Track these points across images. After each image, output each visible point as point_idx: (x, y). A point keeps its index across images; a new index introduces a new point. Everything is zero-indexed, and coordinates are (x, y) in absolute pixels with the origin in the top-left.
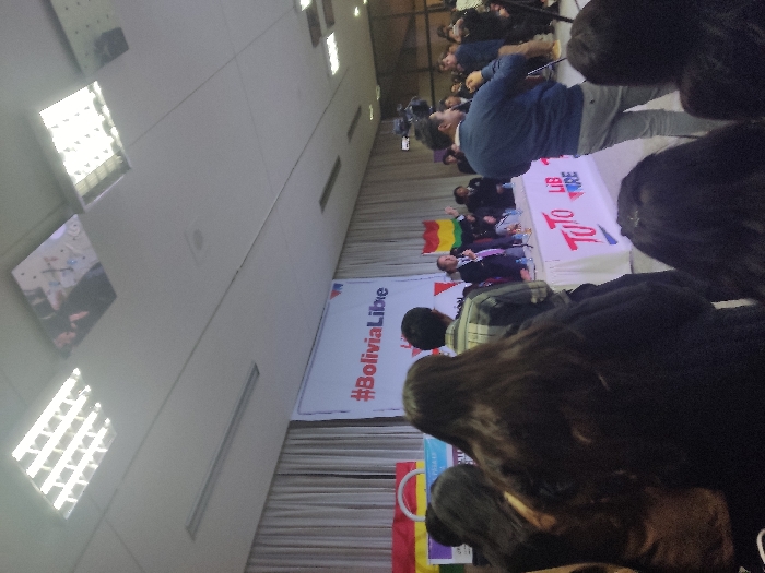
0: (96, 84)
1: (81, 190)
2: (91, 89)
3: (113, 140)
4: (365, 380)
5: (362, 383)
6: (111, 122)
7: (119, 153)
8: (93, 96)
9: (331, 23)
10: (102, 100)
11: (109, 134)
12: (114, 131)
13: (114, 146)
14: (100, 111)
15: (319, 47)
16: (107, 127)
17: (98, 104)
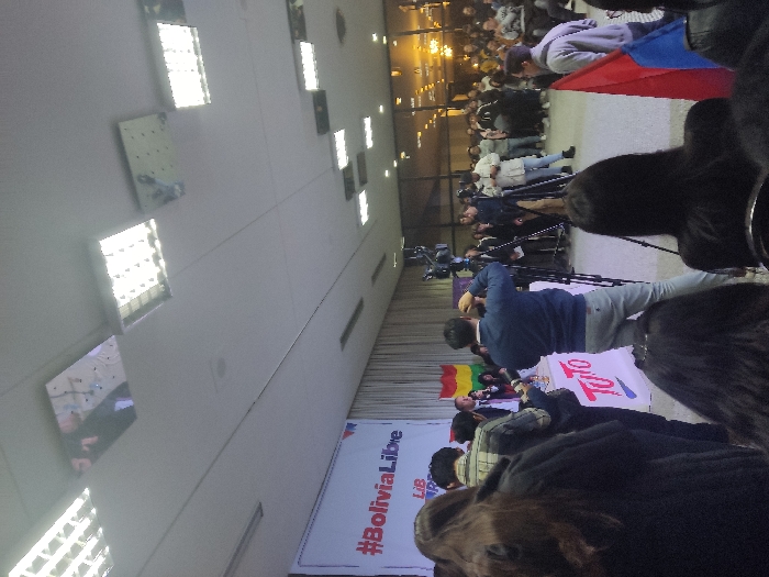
0: (152, 222)
1: (124, 313)
2: (148, 225)
3: (159, 270)
4: (373, 531)
5: (370, 534)
6: (161, 255)
7: (163, 282)
8: (148, 231)
9: (363, 182)
10: (156, 236)
11: (157, 264)
12: (162, 262)
13: (160, 276)
14: (152, 244)
15: (352, 201)
16: (156, 258)
17: (151, 239)
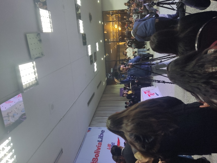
0: (34, 62)
1: (24, 87)
3: (35, 76)
4: (95, 159)
7: (36, 80)
9: (95, 60)
10: (35, 66)
14: (34, 69)
16: (35, 73)
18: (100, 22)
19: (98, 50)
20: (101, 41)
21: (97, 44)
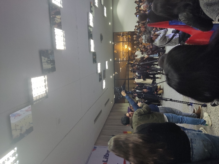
1: (34, 99)
2: (45, 77)
7: (46, 93)
10: (46, 80)
15: (101, 82)
16: (45, 86)
18: (110, 42)
19: (107, 68)
20: (111, 60)
21: (107, 62)
